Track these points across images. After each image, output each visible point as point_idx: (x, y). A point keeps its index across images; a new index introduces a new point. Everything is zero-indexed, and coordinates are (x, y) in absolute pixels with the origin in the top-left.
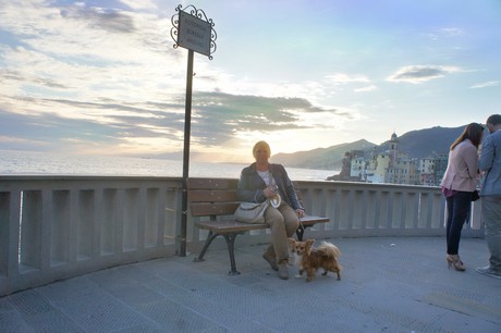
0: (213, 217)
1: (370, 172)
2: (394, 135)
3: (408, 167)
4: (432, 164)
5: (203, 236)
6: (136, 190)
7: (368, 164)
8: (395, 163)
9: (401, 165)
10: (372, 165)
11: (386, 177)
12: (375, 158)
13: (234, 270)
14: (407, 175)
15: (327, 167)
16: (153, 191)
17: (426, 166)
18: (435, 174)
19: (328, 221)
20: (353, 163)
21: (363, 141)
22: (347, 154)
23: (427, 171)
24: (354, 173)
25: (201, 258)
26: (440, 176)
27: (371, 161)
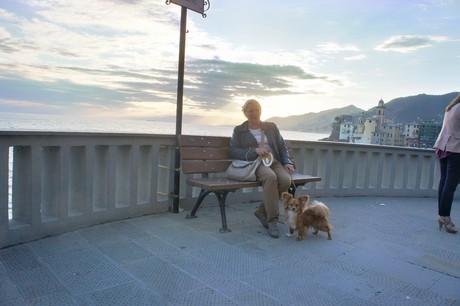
0: (205, 175)
1: (358, 136)
2: (381, 102)
3: (393, 131)
4: (416, 129)
5: (196, 193)
6: (129, 147)
7: (355, 128)
8: (381, 128)
9: (387, 130)
10: (360, 129)
11: (372, 140)
12: (362, 123)
13: (225, 228)
14: (393, 139)
15: (317, 131)
16: (145, 149)
17: (411, 131)
18: (419, 139)
19: (319, 180)
20: (342, 127)
21: (352, 107)
22: (337, 118)
23: (411, 135)
24: (342, 136)
25: (193, 214)
26: (424, 141)
27: (359, 126)
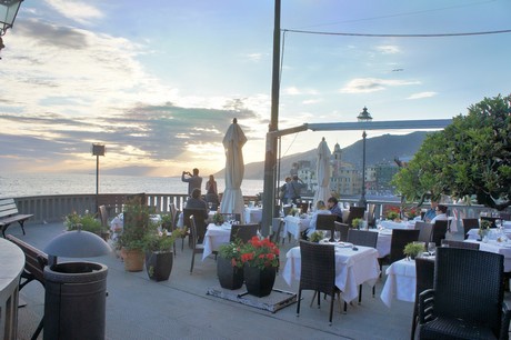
2: (337, 145)
3: (351, 175)
4: (374, 171)
7: (313, 173)
8: (339, 172)
9: (345, 174)
14: (351, 184)
17: (369, 174)
18: (377, 181)
20: (300, 172)
22: (295, 165)
23: (369, 179)
26: (382, 184)
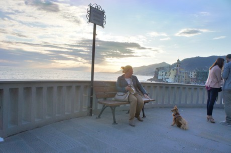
0: (105, 99)
1: (167, 77)
2: (178, 60)
3: (184, 75)
4: (195, 73)
5: (100, 107)
7: (166, 73)
8: (179, 73)
9: (181, 74)
10: (168, 74)
11: (174, 79)
12: (169, 71)
13: (115, 122)
14: (184, 79)
15: (147, 75)
16: (78, 87)
17: (193, 75)
18: (197, 78)
20: (159, 73)
21: (164, 63)
22: (157, 69)
23: (193, 77)
24: (160, 77)
25: (99, 117)
26: (199, 80)
27: (168, 72)
